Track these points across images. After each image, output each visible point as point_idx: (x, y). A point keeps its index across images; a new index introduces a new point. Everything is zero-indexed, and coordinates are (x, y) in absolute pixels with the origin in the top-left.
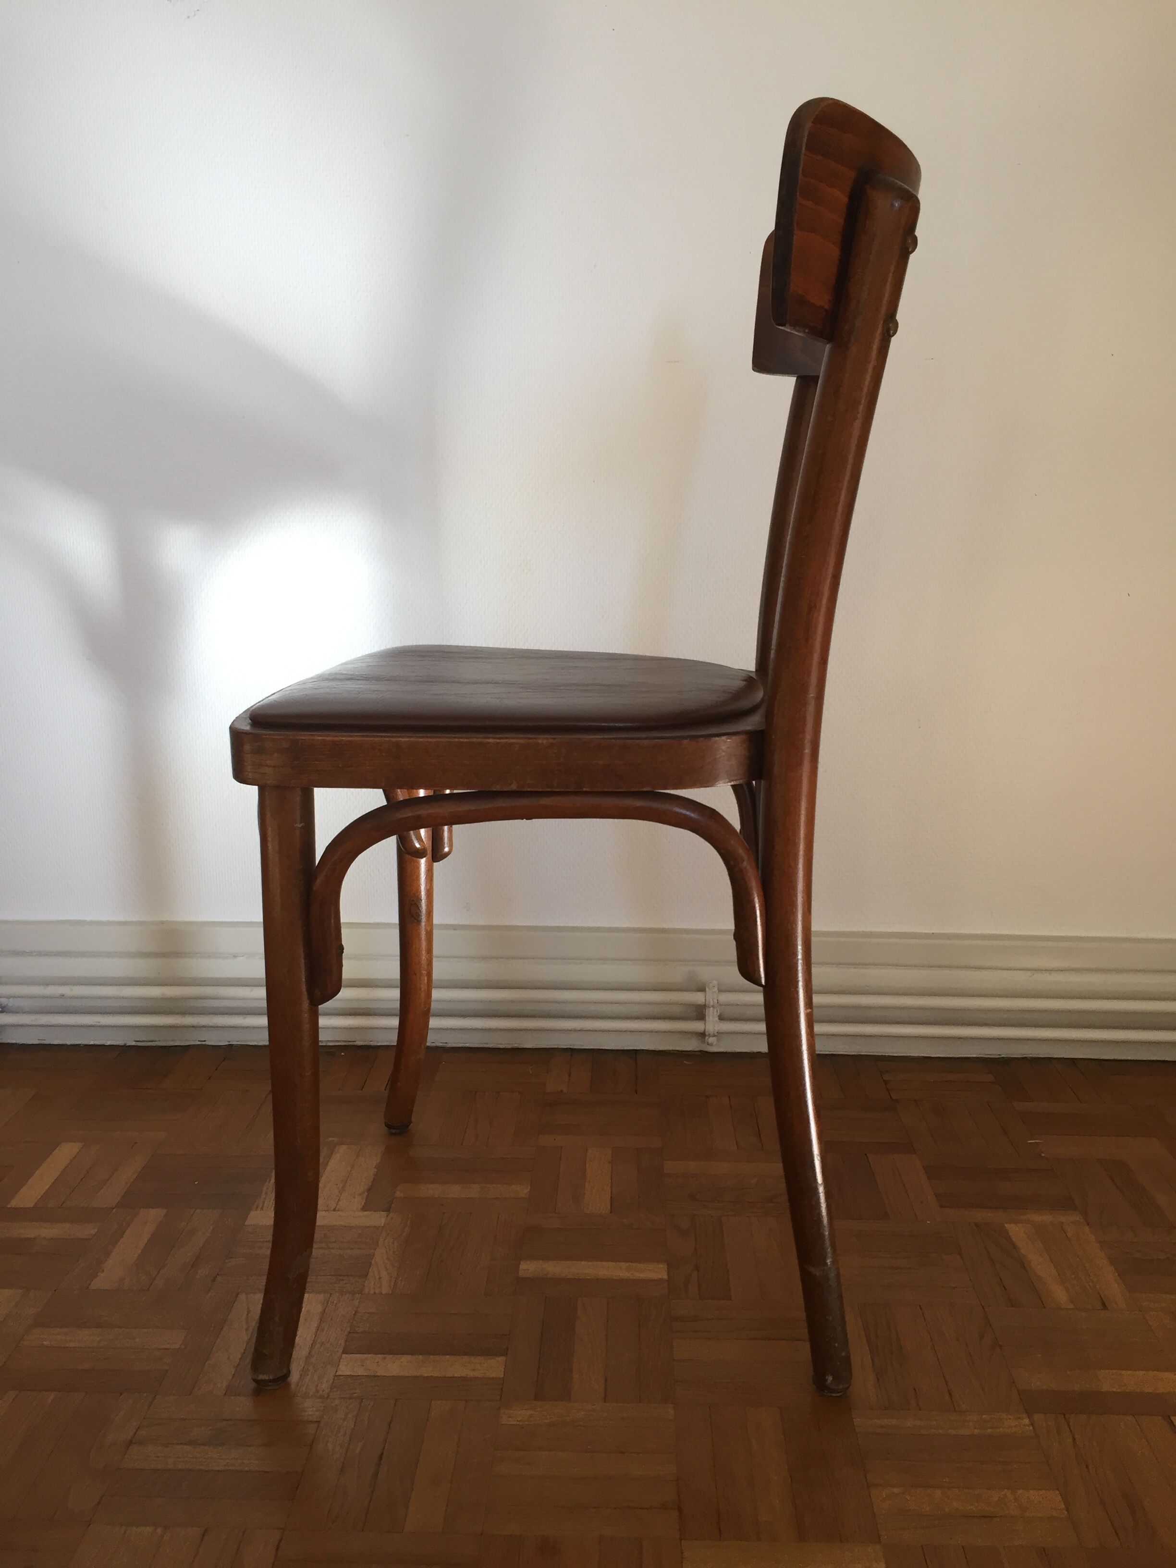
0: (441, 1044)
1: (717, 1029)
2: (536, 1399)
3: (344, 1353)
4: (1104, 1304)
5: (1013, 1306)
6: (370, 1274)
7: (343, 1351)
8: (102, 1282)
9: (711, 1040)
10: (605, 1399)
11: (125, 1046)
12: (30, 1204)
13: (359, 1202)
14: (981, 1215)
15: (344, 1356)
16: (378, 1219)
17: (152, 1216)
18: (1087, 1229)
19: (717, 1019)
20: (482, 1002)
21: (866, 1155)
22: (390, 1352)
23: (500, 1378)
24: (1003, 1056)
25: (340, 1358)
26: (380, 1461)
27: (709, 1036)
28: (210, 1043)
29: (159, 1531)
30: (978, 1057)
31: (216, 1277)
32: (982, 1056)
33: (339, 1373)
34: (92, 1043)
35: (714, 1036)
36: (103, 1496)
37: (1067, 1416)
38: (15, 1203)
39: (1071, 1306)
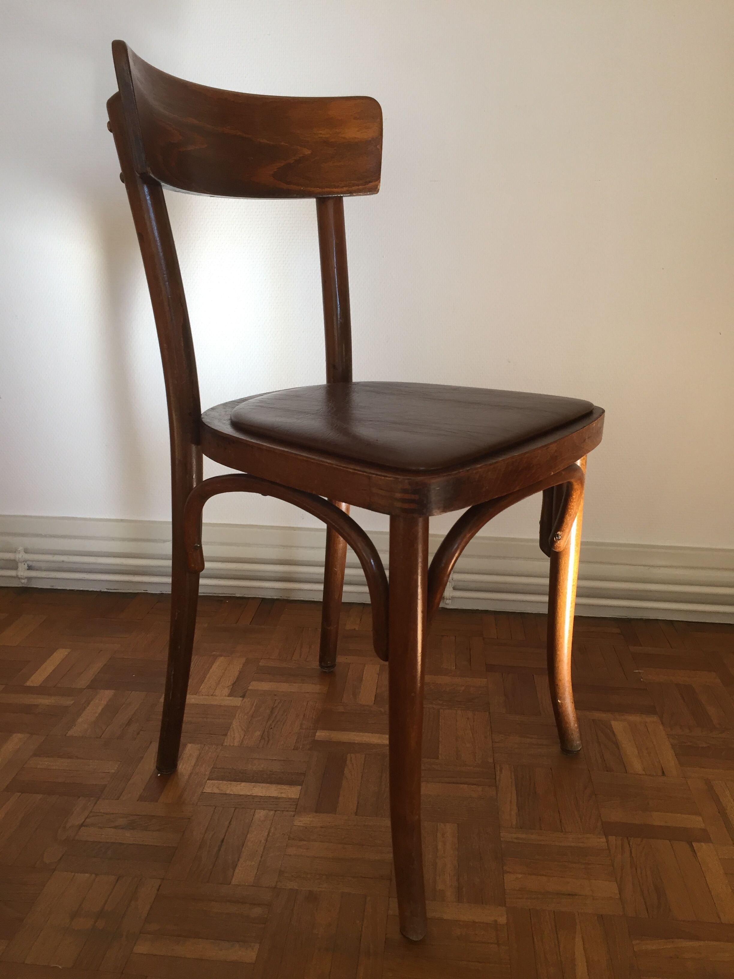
0: (286, 598)
1: (451, 595)
2: (316, 812)
3: (208, 780)
4: (663, 773)
5: (607, 771)
6: (229, 734)
7: (208, 778)
8: (74, 732)
9: (448, 601)
10: (356, 814)
11: (100, 592)
12: (38, 685)
13: (226, 691)
14: (597, 715)
15: (208, 781)
16: (237, 701)
17: (107, 695)
18: (661, 727)
19: (452, 589)
20: (284, 572)
21: (533, 675)
22: (235, 780)
23: (296, 798)
24: (628, 617)
25: (206, 782)
26: (222, 843)
27: (447, 599)
28: (149, 592)
29: (93, 875)
30: (613, 618)
31: (140, 732)
32: (615, 617)
33: (204, 791)
34: (81, 589)
35: (450, 599)
36: (63, 855)
37: (629, 838)
38: (28, 684)
39: (644, 773)
